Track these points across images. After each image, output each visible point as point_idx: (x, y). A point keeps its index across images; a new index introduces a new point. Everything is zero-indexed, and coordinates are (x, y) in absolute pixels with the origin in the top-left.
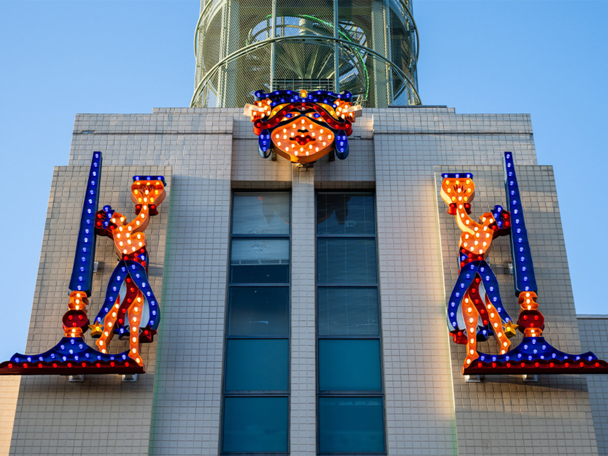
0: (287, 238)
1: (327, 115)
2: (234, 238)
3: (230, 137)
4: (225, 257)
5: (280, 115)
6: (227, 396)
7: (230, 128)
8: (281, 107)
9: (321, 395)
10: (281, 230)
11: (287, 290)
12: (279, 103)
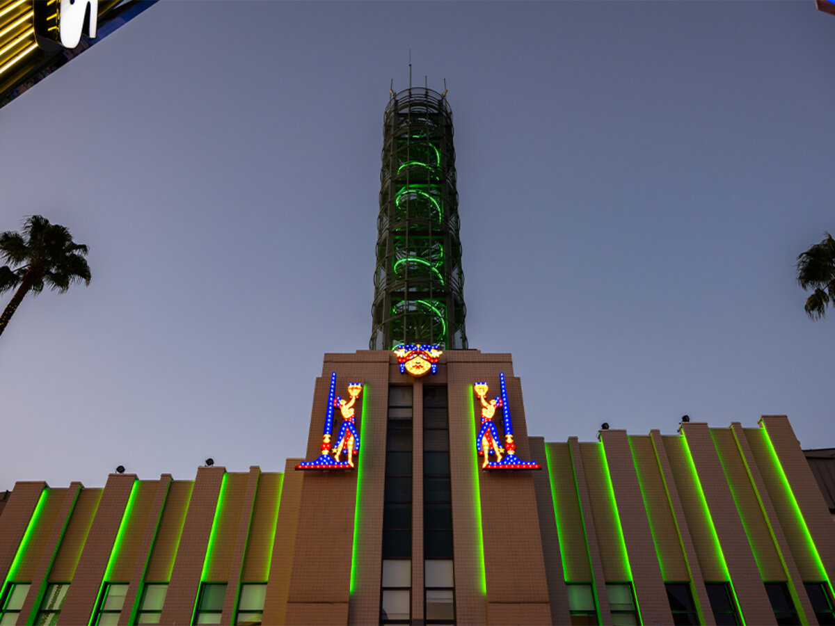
0: (411, 407)
1: (428, 356)
2: (389, 407)
3: (388, 364)
4: (386, 417)
5: (409, 356)
6: (387, 477)
7: (388, 360)
8: (409, 352)
9: (425, 476)
10: (408, 404)
11: (412, 430)
12: (408, 350)
